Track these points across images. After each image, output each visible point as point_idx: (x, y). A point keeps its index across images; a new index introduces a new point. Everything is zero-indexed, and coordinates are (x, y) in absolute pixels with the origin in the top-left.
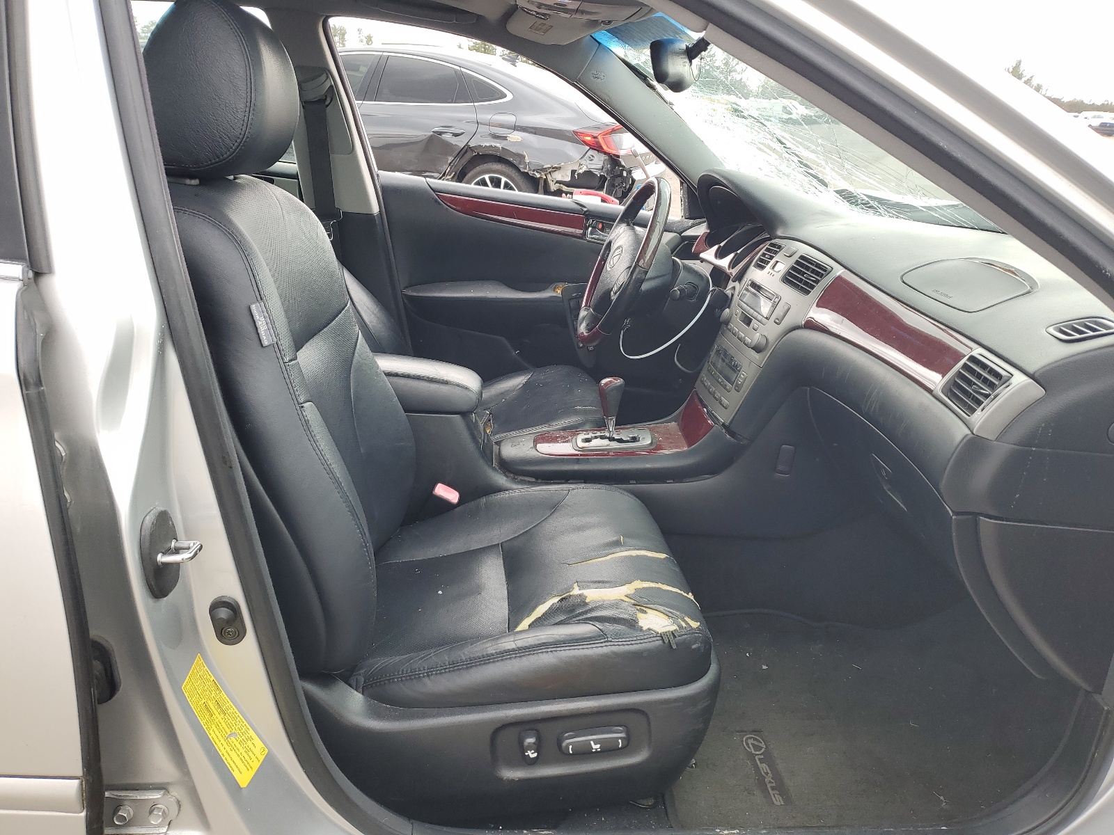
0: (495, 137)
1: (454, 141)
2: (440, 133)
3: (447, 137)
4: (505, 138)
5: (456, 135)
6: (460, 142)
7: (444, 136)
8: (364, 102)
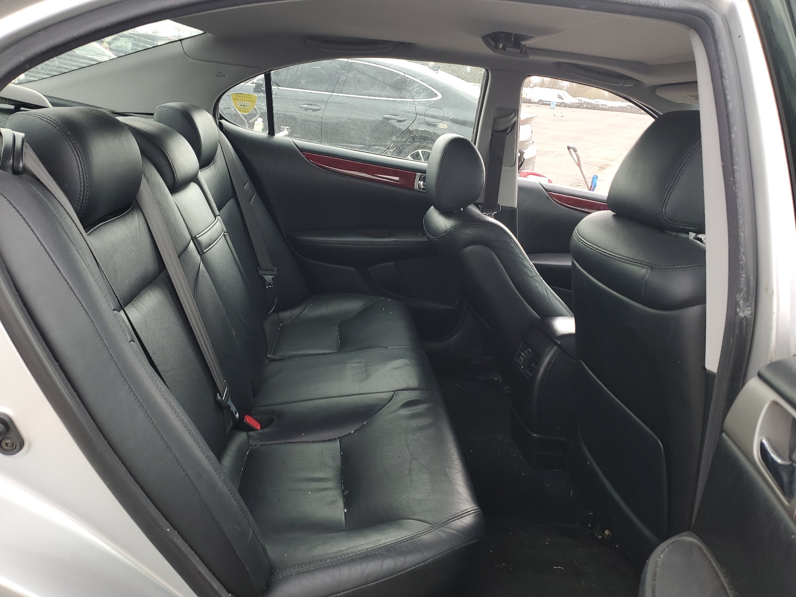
0: (429, 124)
1: (398, 125)
2: (389, 119)
3: (394, 122)
4: (434, 125)
5: (399, 121)
6: (403, 127)
7: (391, 121)
8: (333, 94)
